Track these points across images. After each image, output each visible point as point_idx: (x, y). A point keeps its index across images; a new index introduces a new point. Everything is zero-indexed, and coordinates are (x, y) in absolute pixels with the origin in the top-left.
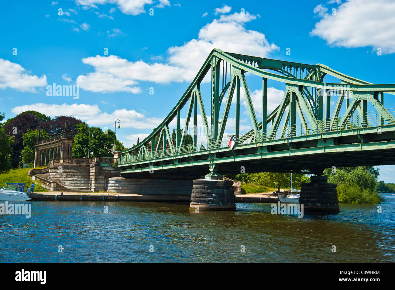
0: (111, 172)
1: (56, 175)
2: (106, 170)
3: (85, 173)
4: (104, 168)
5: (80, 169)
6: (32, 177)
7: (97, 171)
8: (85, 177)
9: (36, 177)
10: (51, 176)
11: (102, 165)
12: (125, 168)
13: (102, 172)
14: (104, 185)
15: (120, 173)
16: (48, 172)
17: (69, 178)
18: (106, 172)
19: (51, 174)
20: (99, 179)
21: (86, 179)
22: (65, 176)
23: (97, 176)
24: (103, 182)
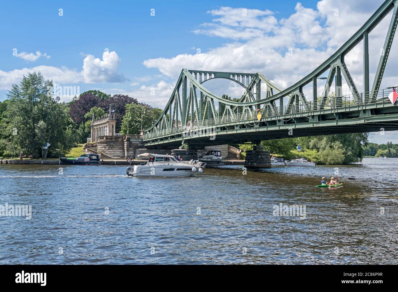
0: (138, 145)
1: (101, 148)
2: (134, 144)
3: (121, 146)
4: (133, 143)
5: (117, 143)
6: (85, 149)
7: (128, 145)
8: (121, 149)
9: (88, 150)
10: (99, 149)
11: (131, 140)
12: (147, 142)
13: (131, 145)
14: (133, 154)
15: (144, 145)
16: (97, 146)
17: (110, 149)
18: (134, 145)
19: (98, 147)
20: (130, 150)
21: (121, 150)
22: (107, 148)
23: (128, 148)
24: (132, 152)
